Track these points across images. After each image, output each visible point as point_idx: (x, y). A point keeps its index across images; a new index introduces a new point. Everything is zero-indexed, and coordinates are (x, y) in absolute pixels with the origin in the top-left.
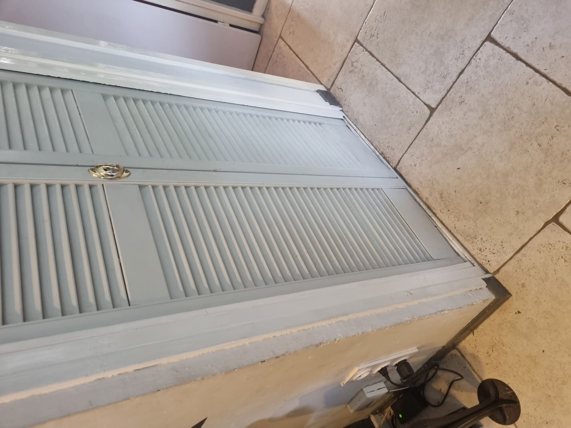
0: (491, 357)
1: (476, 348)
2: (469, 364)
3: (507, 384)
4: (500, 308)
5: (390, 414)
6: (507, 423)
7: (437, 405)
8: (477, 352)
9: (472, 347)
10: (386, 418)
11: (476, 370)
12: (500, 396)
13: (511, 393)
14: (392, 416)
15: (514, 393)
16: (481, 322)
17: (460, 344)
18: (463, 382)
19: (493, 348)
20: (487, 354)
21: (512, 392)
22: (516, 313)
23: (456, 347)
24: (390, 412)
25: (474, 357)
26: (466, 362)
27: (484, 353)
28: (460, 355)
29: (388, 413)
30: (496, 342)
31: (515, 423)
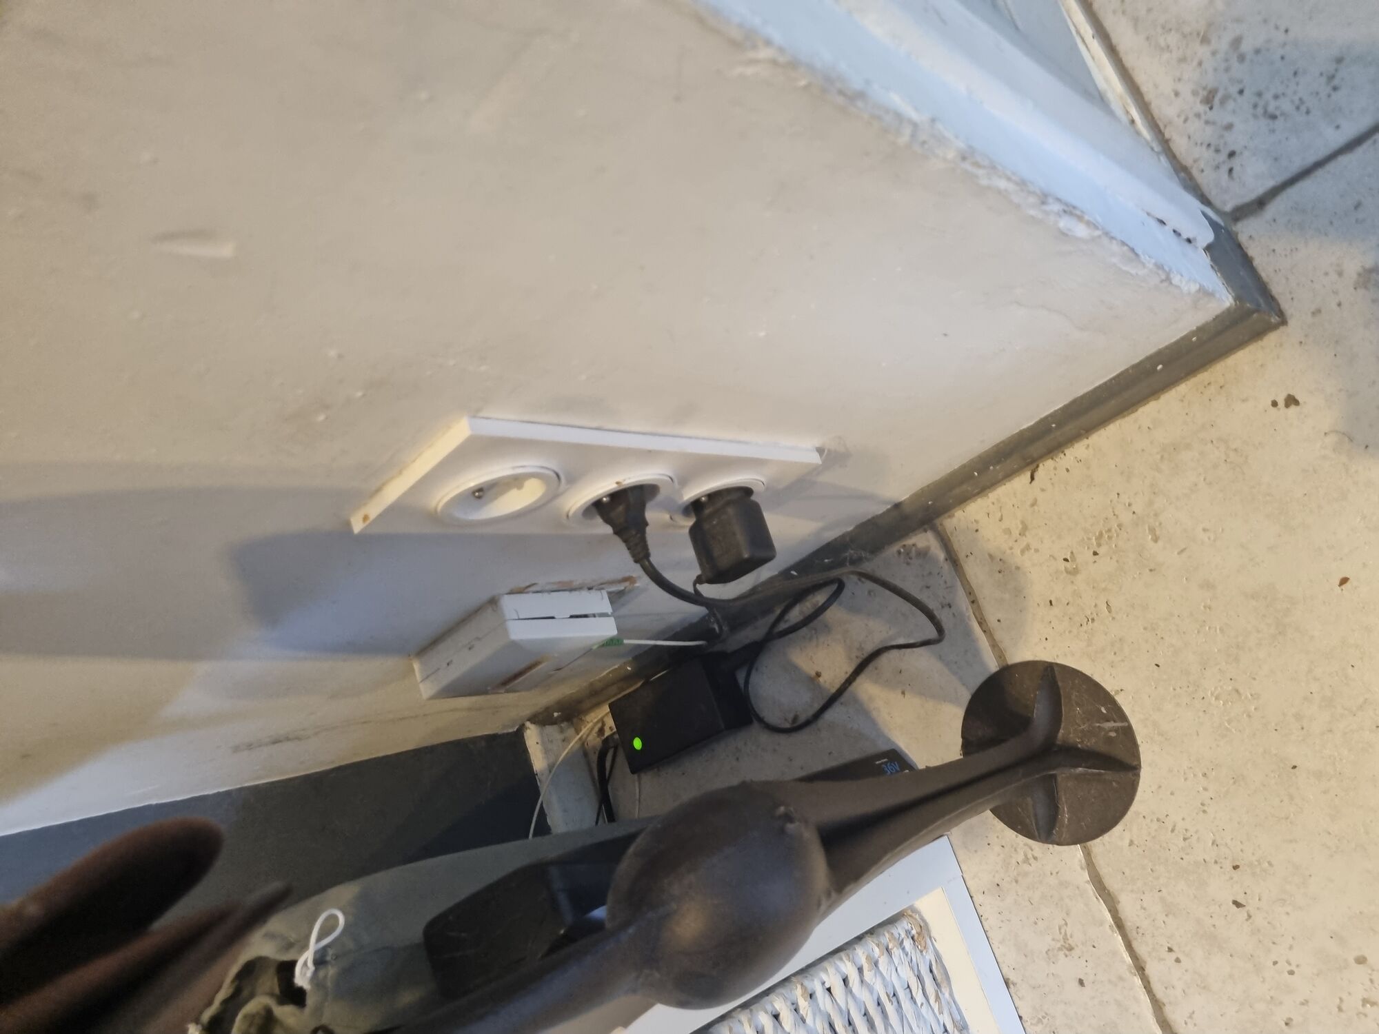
0: (1080, 577)
1: (1022, 534)
2: (970, 593)
3: (1112, 693)
4: (1203, 377)
5: (601, 731)
6: (1055, 837)
7: (787, 725)
8: (1023, 552)
9: (1008, 531)
10: (583, 743)
11: (991, 619)
12: (1061, 731)
13: (1116, 730)
14: (606, 741)
15: (1128, 733)
16: (1088, 431)
17: (959, 514)
18: (920, 660)
19: (1102, 542)
20: (1063, 565)
21: (1126, 724)
22: (1275, 404)
23: (937, 522)
24: (603, 725)
25: (1003, 568)
26: (959, 584)
27: (1055, 559)
28: (941, 555)
29: (592, 729)
30: (1126, 517)
31: (1091, 843)
